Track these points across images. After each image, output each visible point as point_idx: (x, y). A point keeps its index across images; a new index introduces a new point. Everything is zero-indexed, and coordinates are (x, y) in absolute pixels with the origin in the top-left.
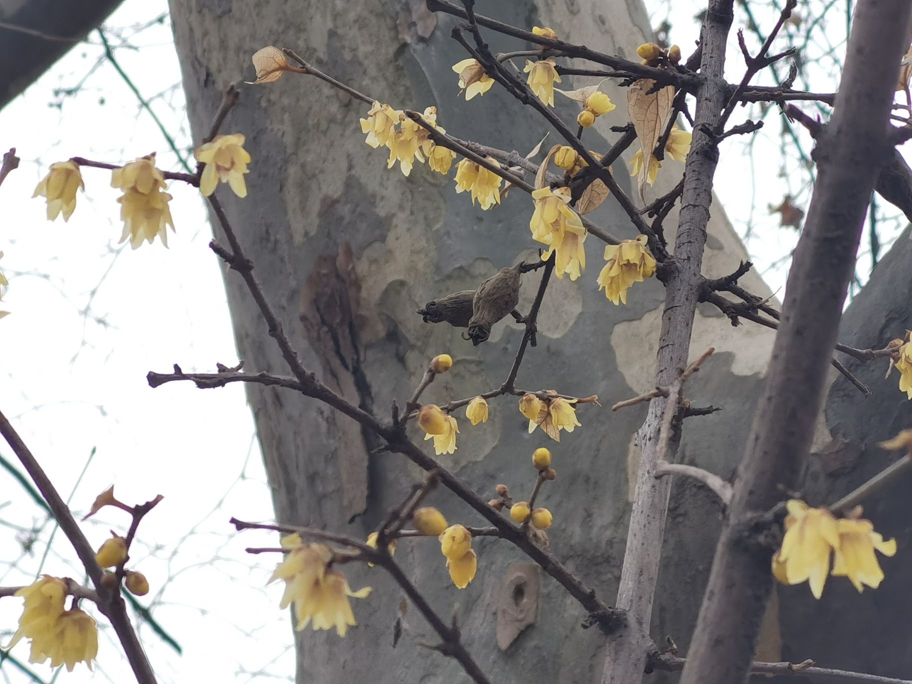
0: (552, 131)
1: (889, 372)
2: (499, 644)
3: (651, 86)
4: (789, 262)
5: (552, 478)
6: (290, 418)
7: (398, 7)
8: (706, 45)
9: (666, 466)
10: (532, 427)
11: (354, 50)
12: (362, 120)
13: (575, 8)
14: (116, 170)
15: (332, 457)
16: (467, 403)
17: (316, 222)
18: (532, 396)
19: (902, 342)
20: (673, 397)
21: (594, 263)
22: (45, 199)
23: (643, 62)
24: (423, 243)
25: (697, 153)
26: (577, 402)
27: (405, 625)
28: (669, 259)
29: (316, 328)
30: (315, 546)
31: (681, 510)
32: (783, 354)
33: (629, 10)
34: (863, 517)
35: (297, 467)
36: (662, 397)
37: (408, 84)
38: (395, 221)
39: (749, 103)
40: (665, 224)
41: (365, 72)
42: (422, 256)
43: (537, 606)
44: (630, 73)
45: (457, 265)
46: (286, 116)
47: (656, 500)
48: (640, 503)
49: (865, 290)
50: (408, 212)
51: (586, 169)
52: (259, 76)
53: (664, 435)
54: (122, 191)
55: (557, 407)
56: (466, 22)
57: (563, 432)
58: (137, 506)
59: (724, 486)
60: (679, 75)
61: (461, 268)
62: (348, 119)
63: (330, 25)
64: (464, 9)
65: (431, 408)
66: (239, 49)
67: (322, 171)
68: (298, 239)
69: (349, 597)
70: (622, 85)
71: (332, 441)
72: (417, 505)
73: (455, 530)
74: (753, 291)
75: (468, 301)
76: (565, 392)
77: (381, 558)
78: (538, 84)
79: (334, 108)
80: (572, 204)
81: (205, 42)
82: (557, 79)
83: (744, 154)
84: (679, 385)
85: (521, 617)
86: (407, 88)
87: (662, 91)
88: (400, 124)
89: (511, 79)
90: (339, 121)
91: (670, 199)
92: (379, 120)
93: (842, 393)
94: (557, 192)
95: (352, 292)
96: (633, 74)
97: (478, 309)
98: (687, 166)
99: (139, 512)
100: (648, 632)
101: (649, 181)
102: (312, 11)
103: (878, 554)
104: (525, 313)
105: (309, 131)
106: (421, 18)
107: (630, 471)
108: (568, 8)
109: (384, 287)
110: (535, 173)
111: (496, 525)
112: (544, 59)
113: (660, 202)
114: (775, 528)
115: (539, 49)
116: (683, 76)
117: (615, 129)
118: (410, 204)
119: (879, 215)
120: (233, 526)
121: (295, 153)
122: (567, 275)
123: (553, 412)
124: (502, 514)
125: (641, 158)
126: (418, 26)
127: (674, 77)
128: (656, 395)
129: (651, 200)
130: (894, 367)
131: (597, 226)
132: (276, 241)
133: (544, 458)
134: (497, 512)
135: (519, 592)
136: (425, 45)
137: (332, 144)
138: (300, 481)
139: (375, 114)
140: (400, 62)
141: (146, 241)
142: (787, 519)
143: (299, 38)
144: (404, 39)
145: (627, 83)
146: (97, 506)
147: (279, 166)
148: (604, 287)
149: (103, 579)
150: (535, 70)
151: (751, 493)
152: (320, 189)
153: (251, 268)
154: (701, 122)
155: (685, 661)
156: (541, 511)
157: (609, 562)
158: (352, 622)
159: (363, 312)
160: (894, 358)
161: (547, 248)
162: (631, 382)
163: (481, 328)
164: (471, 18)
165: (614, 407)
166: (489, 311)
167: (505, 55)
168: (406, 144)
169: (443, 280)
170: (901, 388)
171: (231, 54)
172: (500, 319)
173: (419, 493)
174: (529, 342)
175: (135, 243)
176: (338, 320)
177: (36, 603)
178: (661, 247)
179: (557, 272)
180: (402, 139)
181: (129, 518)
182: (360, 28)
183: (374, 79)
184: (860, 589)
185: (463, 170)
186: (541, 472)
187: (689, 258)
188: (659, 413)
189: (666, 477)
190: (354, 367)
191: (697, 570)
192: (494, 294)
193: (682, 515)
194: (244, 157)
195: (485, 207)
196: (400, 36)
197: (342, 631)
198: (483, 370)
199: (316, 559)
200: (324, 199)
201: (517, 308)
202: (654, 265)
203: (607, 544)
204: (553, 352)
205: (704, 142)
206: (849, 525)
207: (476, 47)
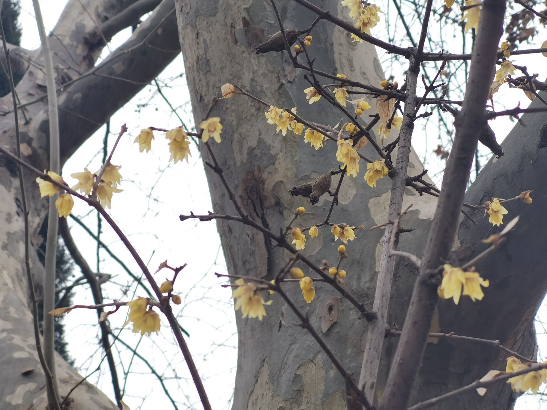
0: (344, 117)
1: (485, 215)
2: (322, 330)
3: (386, 98)
4: (443, 173)
5: (346, 257)
6: (235, 238)
7: (280, 69)
8: (409, 81)
9: (393, 252)
10: (336, 239)
11: (261, 86)
12: (266, 113)
13: (353, 69)
14: (167, 132)
15: (252, 254)
16: (309, 229)
17: (246, 157)
18: (336, 226)
19: (490, 202)
20: (396, 224)
21: (363, 170)
22: (138, 144)
23: (382, 88)
24: (290, 166)
25: (405, 125)
26: (355, 228)
27: (283, 323)
28: (394, 168)
29: (246, 200)
30: (249, 284)
31: (398, 275)
32: (442, 205)
33: (375, 69)
34: (476, 271)
35: (238, 258)
36: (391, 224)
37: (284, 100)
38: (278, 156)
39: (426, 105)
40: (392, 154)
41: (266, 96)
42: (290, 171)
43: (338, 315)
44: (377, 93)
45: (304, 175)
46: (234, 114)
47: (389, 267)
48: (382, 268)
49: (474, 184)
50: (284, 153)
51: (359, 132)
52: (224, 95)
53: (392, 239)
54: (170, 140)
55: (347, 230)
56: (310, 72)
57: (349, 240)
58: (177, 268)
59: (417, 260)
60: (397, 93)
61: (306, 175)
62: (259, 115)
63: (251, 76)
64: (309, 67)
65: (296, 229)
66: (214, 86)
67: (248, 136)
68: (239, 164)
69: (264, 305)
70: (374, 98)
71: (253, 247)
72: (292, 266)
73: (306, 279)
74: (428, 182)
75: (310, 187)
76: (350, 224)
77: (277, 288)
78: (339, 97)
79: (253, 110)
80: (353, 146)
81: (200, 84)
82: (347, 95)
83: (423, 130)
84: (398, 220)
85: (331, 319)
86: (283, 102)
87: (390, 100)
88: (282, 115)
89: (328, 95)
90: (255, 116)
91: (393, 145)
92: (273, 113)
93: (464, 226)
94: (347, 141)
95: (261, 185)
96: (378, 93)
97: (314, 190)
98: (401, 131)
99: (177, 270)
100: (386, 321)
101: (385, 137)
102: (244, 71)
103: (481, 286)
104: (333, 192)
105: (243, 120)
106: (290, 73)
107: (376, 259)
108: (350, 69)
109: (274, 184)
110: (337, 134)
111: (323, 277)
112: (342, 87)
113: (389, 146)
114: (439, 276)
115: (340, 83)
116: (399, 94)
117: (371, 116)
118: (285, 149)
119: (479, 155)
120: (216, 276)
121: (237, 129)
122: (351, 175)
123: (345, 233)
124: (325, 272)
125: (382, 127)
126: (288, 77)
127: (396, 94)
128: (389, 224)
129: (385, 146)
130: (487, 213)
131: (364, 155)
132: (229, 165)
133: (343, 249)
134: (323, 271)
135: (330, 309)
136: (291, 84)
137: (252, 125)
138: (240, 263)
139: (271, 111)
140: (281, 91)
141: (180, 161)
142: (444, 273)
143: (239, 82)
144: (282, 82)
145: (376, 97)
146: (160, 268)
147: (231, 134)
148: (367, 180)
149: (162, 298)
150: (338, 91)
151: (429, 262)
152: (247, 144)
153: (222, 172)
154: (407, 112)
155: (401, 333)
156: (341, 271)
157: (368, 296)
158: (265, 314)
159: (265, 194)
160: (487, 209)
161: (343, 164)
162: (376, 222)
163: (315, 198)
164: (312, 71)
165: (371, 228)
166: (319, 191)
167: (325, 86)
168: (284, 123)
169: (298, 181)
170: (490, 221)
171: (211, 89)
172: (323, 194)
173: (292, 262)
174: (335, 203)
175: (175, 162)
176: (255, 197)
177: (135, 308)
178: (390, 164)
179: (348, 174)
180: (282, 121)
181: (173, 273)
182: (264, 78)
183: (270, 98)
184: (474, 300)
185: (307, 133)
186: (341, 255)
187: (402, 168)
188: (390, 231)
189: (393, 257)
190: (261, 217)
191: (405, 300)
192: (321, 184)
193: (398, 277)
194: (220, 127)
195: (317, 149)
196: (281, 81)
197: (261, 318)
198: (315, 217)
199: (250, 289)
200: (249, 148)
201: (330, 190)
202: (387, 171)
203: (367, 289)
204: (344, 210)
205: (408, 121)
206: (469, 274)
207: (314, 82)
